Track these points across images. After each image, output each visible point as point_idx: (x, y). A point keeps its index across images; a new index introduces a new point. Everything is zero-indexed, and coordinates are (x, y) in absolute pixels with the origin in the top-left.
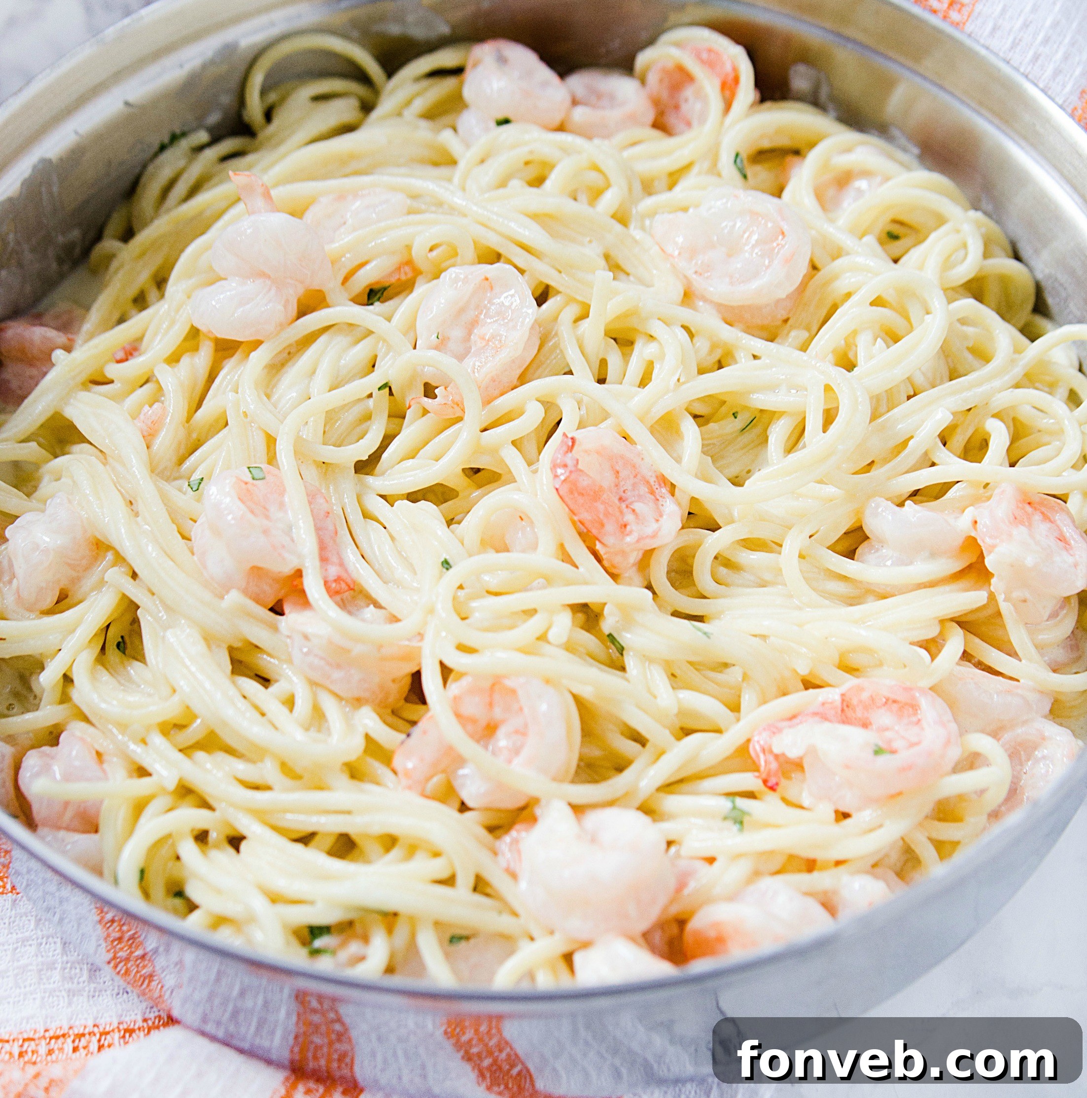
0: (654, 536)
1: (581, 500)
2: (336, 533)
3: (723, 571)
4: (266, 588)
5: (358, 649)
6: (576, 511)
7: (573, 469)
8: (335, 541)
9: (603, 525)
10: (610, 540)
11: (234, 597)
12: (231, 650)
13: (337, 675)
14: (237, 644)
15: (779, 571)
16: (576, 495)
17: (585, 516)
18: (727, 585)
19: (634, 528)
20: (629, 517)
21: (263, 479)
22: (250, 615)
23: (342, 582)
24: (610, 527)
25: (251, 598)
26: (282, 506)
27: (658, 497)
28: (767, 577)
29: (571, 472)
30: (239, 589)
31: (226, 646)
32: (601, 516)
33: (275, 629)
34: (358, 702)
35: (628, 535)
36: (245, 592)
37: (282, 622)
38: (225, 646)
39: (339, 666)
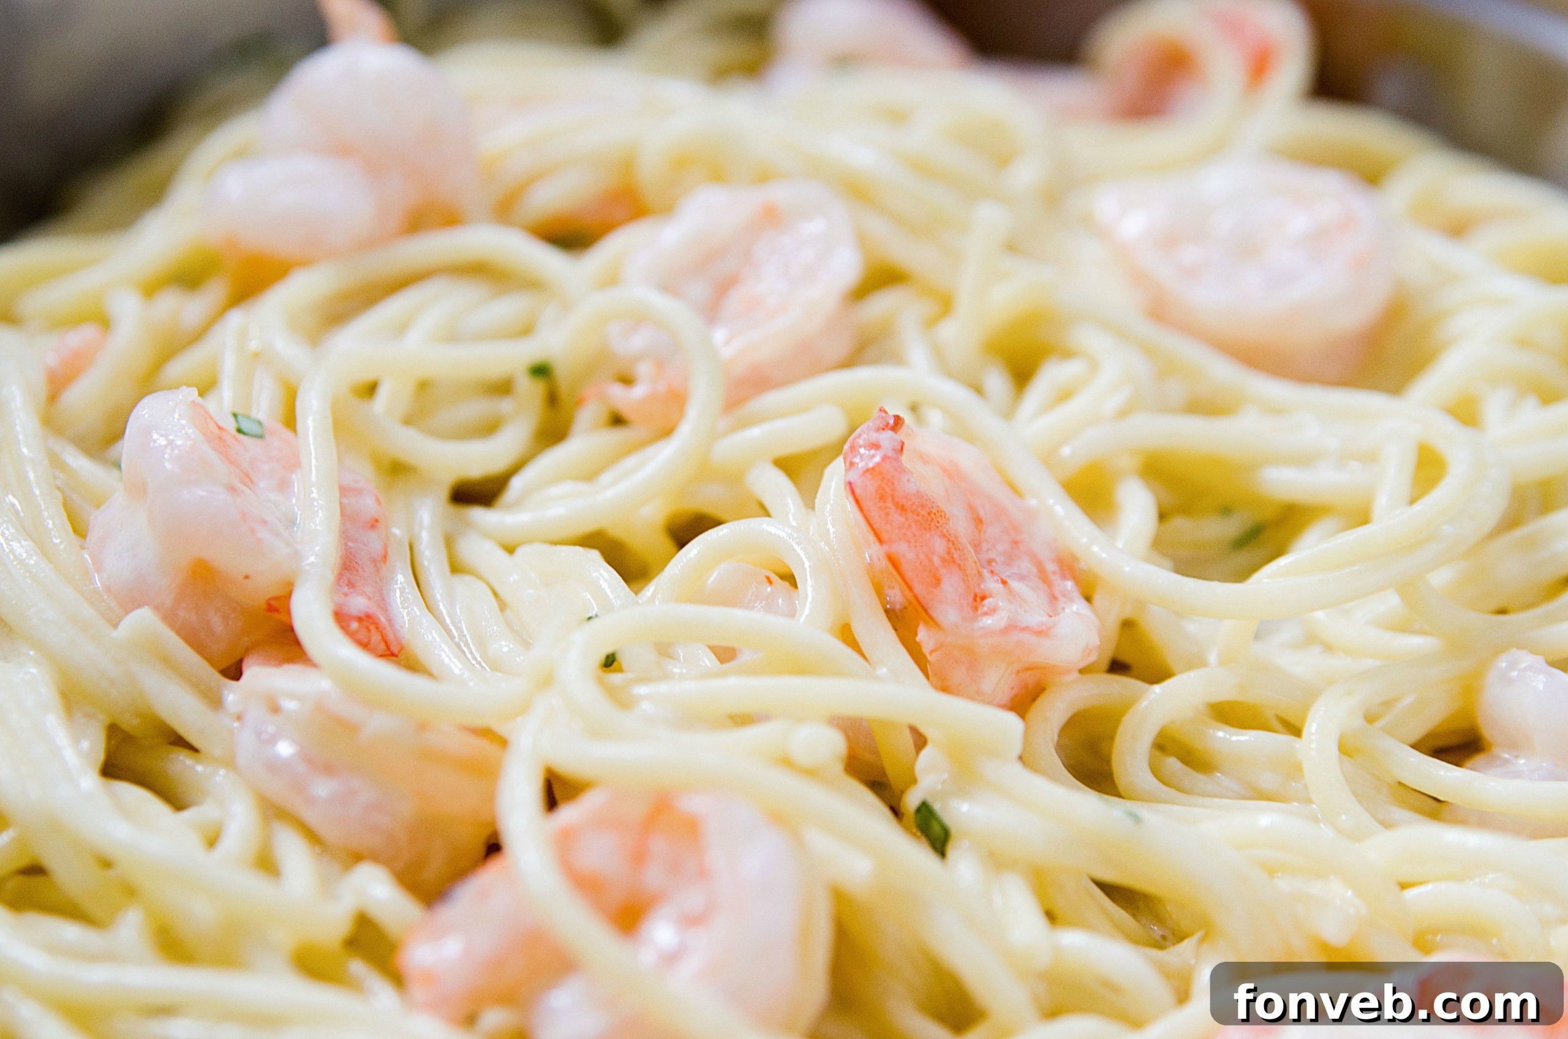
0: (1041, 632)
1: (897, 518)
2: (385, 557)
3: (1173, 764)
4: (217, 623)
5: (376, 724)
6: (885, 536)
7: (890, 454)
8: (378, 570)
9: (937, 582)
10: (949, 614)
11: (144, 619)
12: (114, 731)
13: (322, 788)
14: (130, 723)
15: (1293, 770)
16: (889, 504)
17: (901, 548)
18: (1180, 790)
19: (1000, 604)
20: (991, 584)
21: (261, 437)
22: (168, 663)
23: (372, 628)
24: (951, 586)
25: (178, 633)
26: (284, 486)
27: (1057, 594)
28: (1267, 781)
29: (885, 458)
30: (157, 609)
31: (107, 722)
32: (936, 560)
33: (215, 701)
34: (356, 857)
35: (986, 614)
36: (170, 618)
37: (233, 694)
38: (104, 720)
39: (328, 769)
